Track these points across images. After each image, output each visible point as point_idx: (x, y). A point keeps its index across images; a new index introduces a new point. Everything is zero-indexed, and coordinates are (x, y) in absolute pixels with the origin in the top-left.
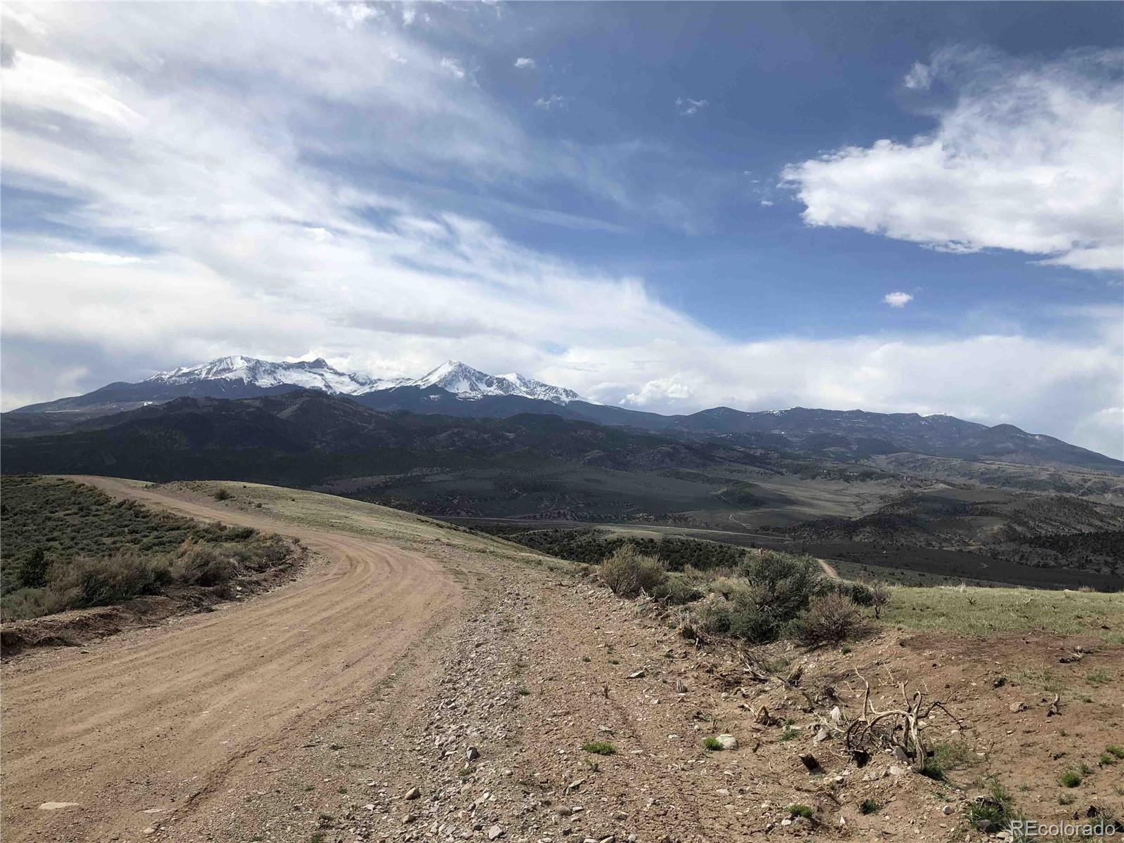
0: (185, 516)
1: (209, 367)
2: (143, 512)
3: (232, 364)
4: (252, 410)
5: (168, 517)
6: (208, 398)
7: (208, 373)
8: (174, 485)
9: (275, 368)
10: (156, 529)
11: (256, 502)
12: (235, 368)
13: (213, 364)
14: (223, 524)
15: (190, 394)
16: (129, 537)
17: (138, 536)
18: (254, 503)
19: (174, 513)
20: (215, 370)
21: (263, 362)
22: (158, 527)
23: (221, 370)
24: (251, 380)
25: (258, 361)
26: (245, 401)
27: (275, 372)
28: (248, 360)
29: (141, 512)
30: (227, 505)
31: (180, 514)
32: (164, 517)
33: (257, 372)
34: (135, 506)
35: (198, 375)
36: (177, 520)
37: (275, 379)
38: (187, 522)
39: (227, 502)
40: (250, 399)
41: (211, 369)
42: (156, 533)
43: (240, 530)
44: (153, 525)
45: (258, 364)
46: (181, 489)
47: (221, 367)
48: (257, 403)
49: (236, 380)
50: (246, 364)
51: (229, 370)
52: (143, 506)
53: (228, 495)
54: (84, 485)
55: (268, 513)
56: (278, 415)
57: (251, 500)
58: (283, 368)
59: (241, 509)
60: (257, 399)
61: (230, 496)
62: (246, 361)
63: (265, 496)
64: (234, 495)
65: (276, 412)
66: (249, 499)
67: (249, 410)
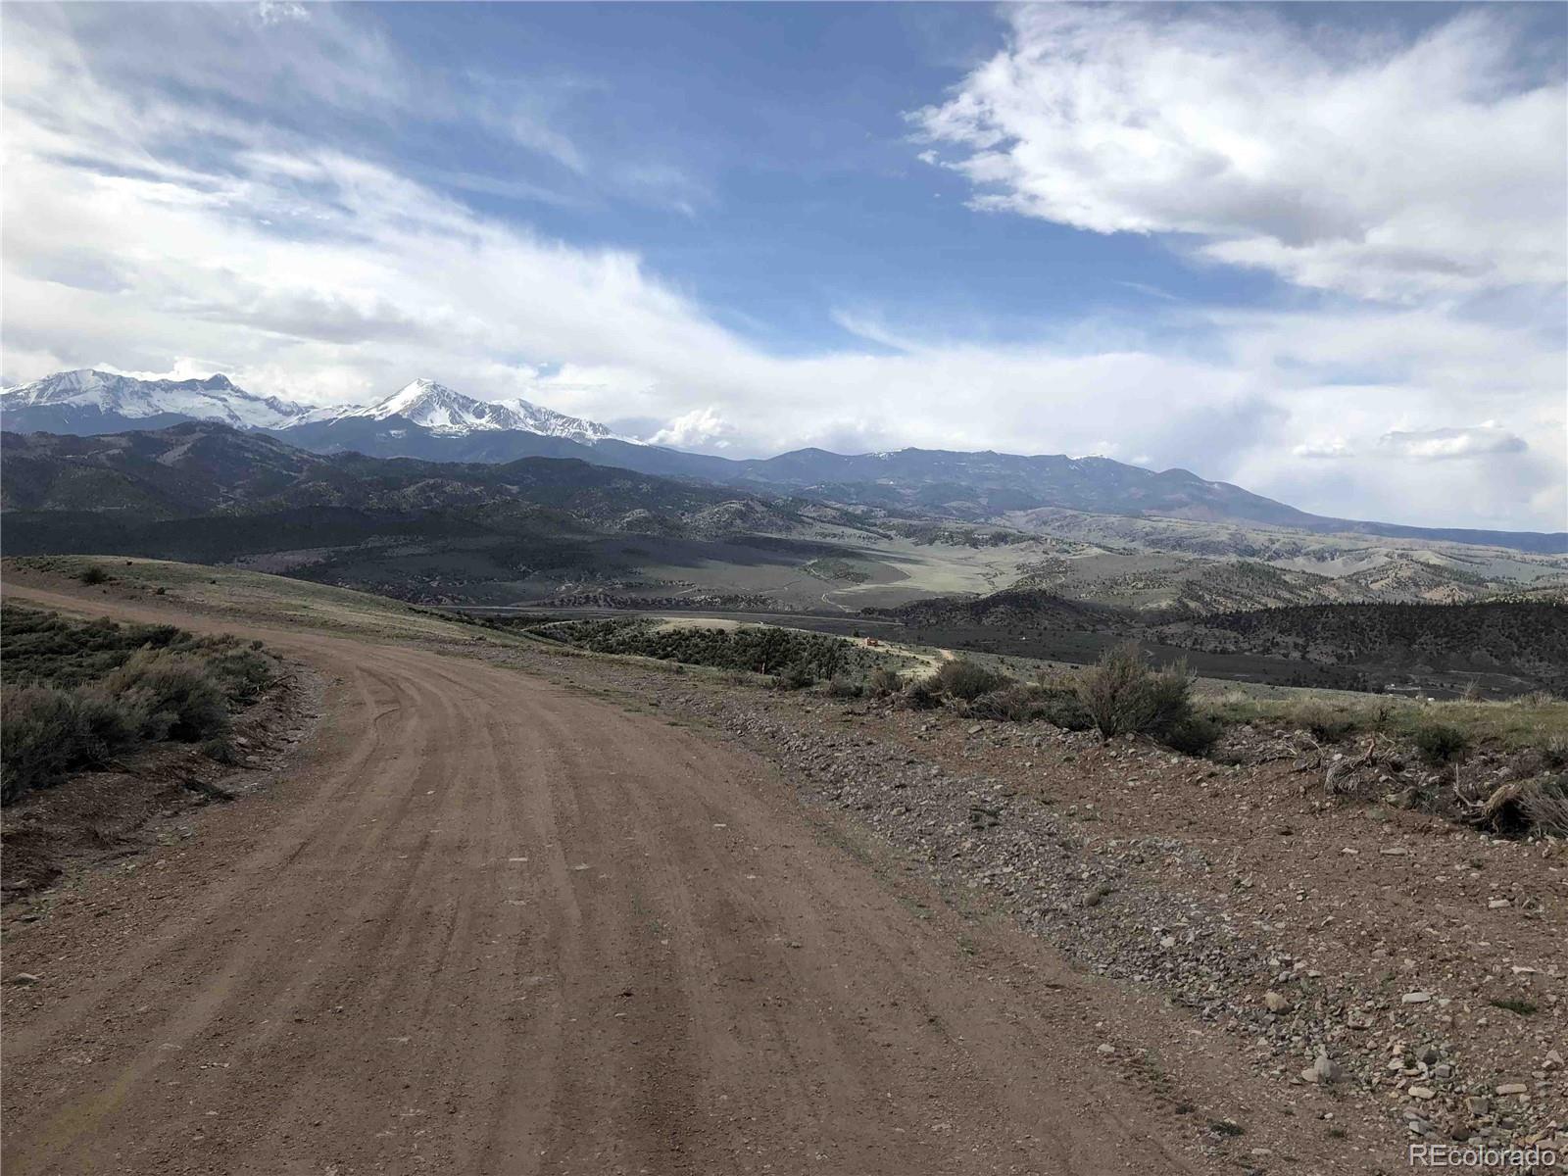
0: (38, 610)
1: (41, 386)
3: (79, 383)
4: (116, 451)
6: (42, 434)
7: (40, 395)
9: (149, 389)
11: (155, 585)
12: (84, 388)
13: (48, 382)
14: (113, 621)
18: (150, 587)
19: (18, 605)
20: (51, 390)
21: (128, 379)
23: (61, 391)
24: (111, 409)
25: (122, 377)
26: (102, 438)
27: (149, 395)
28: (104, 376)
30: (105, 592)
31: (30, 607)
33: (120, 394)
35: (24, 399)
36: (26, 617)
37: (149, 405)
38: (45, 619)
39: (103, 587)
40: (110, 436)
41: (45, 389)
43: (150, 629)
45: (122, 383)
47: (62, 387)
48: (124, 442)
49: (87, 406)
50: (102, 384)
51: (75, 392)
53: (105, 576)
55: (177, 602)
56: (158, 460)
57: (145, 583)
58: (163, 389)
59: (132, 598)
60: (122, 435)
61: (108, 577)
62: (102, 378)
63: (166, 578)
64: (113, 576)
65: (154, 455)
66: (141, 582)
67: (111, 452)
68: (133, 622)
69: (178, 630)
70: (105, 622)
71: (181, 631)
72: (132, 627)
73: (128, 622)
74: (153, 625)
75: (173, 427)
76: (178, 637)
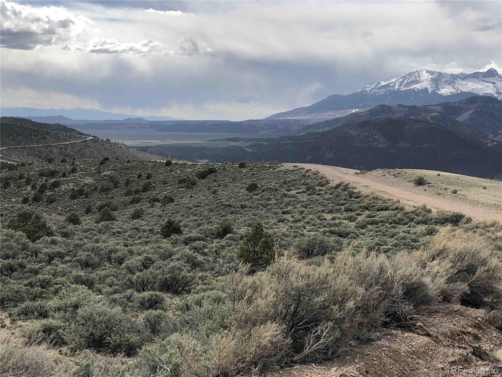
0: (391, 198)
1: (401, 80)
2: (356, 193)
3: (419, 77)
4: (435, 114)
5: (377, 198)
6: (400, 106)
7: (400, 85)
8: (379, 172)
9: (454, 78)
10: (367, 209)
11: (452, 188)
12: (421, 80)
13: (404, 78)
14: (428, 207)
15: (387, 103)
16: (345, 215)
17: (353, 214)
18: (449, 189)
19: (381, 195)
20: (406, 82)
21: (444, 74)
22: (369, 206)
23: (410, 82)
24: (434, 90)
25: (441, 73)
26: (429, 107)
27: (454, 82)
28: (431, 73)
29: (354, 193)
30: (425, 190)
31: (386, 197)
32: (373, 198)
33: (439, 82)
34: (349, 188)
35: (393, 87)
36: (384, 201)
37: (454, 88)
38: (394, 203)
39: (425, 187)
40: (433, 105)
41: (403, 81)
42: (368, 212)
43: (449, 214)
44: (365, 204)
45: (440, 76)
46: (384, 176)
47: (411, 80)
48: (439, 108)
49: (422, 90)
50: (431, 77)
51: (417, 82)
52: (355, 188)
53: (426, 181)
54: (310, 170)
55: (464, 199)
56: (456, 119)
57: (446, 186)
58: (461, 79)
59: (439, 195)
60: (439, 105)
61: (427, 182)
62: (430, 74)
63: (458, 184)
64: (430, 181)
65: (454, 116)
66: (444, 186)
67: (433, 115)
68: (439, 209)
69: (464, 216)
70: (424, 208)
71: (466, 216)
72: (438, 212)
73: (436, 208)
74: (449, 211)
75: (465, 100)
76: (464, 220)
